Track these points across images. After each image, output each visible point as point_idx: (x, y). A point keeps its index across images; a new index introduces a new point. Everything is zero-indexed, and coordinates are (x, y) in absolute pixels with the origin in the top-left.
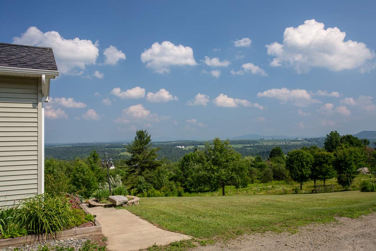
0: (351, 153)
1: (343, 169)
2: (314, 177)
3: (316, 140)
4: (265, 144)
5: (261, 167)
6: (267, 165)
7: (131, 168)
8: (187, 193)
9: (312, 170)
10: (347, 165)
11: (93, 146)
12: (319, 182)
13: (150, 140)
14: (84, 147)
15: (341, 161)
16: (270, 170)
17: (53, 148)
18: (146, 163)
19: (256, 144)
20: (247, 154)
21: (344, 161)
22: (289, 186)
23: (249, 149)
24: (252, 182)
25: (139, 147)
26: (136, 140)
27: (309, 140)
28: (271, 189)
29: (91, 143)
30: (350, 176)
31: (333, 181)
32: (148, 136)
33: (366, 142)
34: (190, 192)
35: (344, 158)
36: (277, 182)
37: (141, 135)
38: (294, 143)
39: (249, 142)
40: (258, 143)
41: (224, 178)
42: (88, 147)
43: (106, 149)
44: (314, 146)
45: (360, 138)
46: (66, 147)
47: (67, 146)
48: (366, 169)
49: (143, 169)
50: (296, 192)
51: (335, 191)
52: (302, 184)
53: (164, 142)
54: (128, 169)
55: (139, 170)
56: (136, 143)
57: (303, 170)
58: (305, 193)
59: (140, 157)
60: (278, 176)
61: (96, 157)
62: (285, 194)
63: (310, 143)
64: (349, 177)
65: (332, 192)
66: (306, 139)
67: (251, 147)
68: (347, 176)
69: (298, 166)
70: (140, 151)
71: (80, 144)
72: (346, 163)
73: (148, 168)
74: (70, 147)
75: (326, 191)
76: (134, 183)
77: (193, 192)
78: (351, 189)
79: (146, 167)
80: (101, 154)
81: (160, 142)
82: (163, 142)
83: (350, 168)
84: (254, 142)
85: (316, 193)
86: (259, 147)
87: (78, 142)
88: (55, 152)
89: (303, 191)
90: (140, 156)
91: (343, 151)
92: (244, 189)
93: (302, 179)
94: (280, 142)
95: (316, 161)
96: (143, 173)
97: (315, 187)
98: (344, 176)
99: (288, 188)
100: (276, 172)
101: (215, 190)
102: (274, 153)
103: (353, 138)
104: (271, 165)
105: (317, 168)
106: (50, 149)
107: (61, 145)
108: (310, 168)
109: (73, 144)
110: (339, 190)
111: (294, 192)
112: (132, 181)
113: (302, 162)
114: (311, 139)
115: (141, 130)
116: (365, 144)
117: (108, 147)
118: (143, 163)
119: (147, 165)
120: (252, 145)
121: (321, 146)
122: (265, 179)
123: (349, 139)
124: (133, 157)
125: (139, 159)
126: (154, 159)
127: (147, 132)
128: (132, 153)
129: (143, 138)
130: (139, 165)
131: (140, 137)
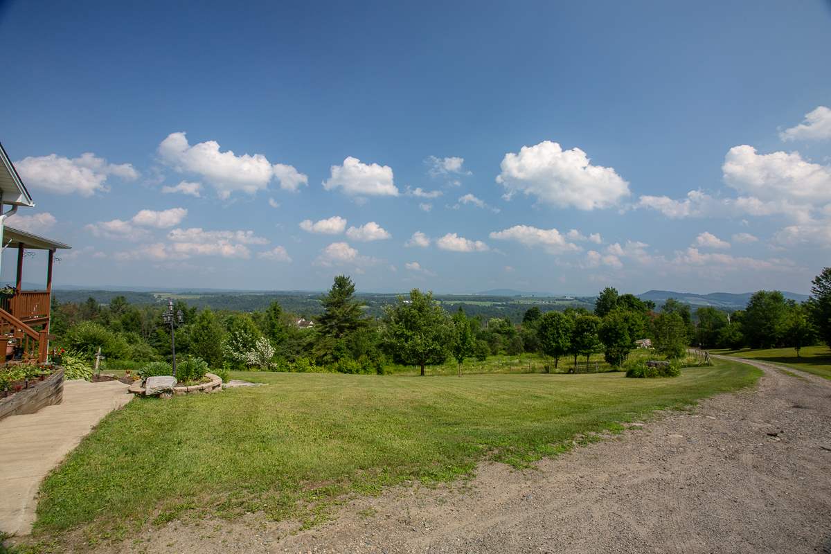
0: (626, 320)
1: (613, 341)
2: (573, 351)
3: (589, 299)
4: (522, 302)
5: (509, 334)
6: (517, 331)
7: (326, 327)
8: (401, 367)
9: (572, 341)
10: (619, 336)
12: (581, 358)
13: (353, 291)
14: (280, 296)
15: (610, 330)
16: (521, 339)
18: (346, 321)
19: (509, 302)
20: (496, 315)
21: (614, 329)
22: (543, 361)
23: (499, 308)
24: (494, 354)
25: (336, 299)
26: (334, 289)
27: (580, 300)
28: (517, 366)
29: (289, 292)
30: (622, 350)
31: (598, 358)
32: (352, 284)
33: (651, 305)
34: (405, 364)
35: (615, 326)
36: (528, 354)
37: (341, 283)
38: (561, 302)
39: (500, 299)
40: (513, 300)
41: (420, 349)
42: (284, 296)
43: (308, 300)
44: (580, 308)
45: (642, 300)
47: (258, 294)
48: (648, 341)
49: (341, 329)
50: (547, 370)
51: (600, 372)
52: (557, 360)
53: (387, 295)
54: (320, 328)
55: (335, 331)
56: (333, 294)
57: (560, 341)
58: (559, 373)
59: (338, 312)
60: (529, 347)
61: (278, 311)
62: (532, 373)
63: (582, 303)
64: (621, 353)
65: (595, 373)
66: (576, 298)
67: (503, 305)
68: (618, 351)
69: (553, 334)
70: (338, 304)
72: (617, 333)
73: (349, 328)
74: (262, 296)
75: (588, 371)
76: (328, 349)
77: (409, 364)
78: (621, 369)
79: (345, 327)
80: (302, 307)
81: (381, 295)
82: (384, 295)
83: (623, 340)
84: (507, 299)
85: (573, 373)
86: (514, 306)
87: (273, 290)
89: (557, 370)
91: (614, 316)
92: (480, 363)
93: (557, 352)
94: (543, 300)
95: (577, 328)
96: (341, 335)
97: (575, 363)
98: (614, 351)
99: (538, 363)
100: (528, 341)
101: (438, 364)
102: (530, 316)
103: (634, 299)
104: (523, 331)
105: (578, 339)
106: (235, 297)
108: (570, 337)
109: (266, 292)
110: (606, 370)
111: (544, 370)
112: (325, 346)
113: (557, 329)
114: (584, 298)
115: (342, 277)
116: (649, 308)
117: (311, 298)
118: (342, 322)
119: (348, 324)
120: (504, 303)
121: (592, 308)
122: (512, 351)
123: (629, 301)
124: (329, 313)
125: (337, 316)
126: (357, 316)
127: (350, 279)
128: (327, 306)
129: (344, 286)
130: (336, 324)
131: (340, 286)
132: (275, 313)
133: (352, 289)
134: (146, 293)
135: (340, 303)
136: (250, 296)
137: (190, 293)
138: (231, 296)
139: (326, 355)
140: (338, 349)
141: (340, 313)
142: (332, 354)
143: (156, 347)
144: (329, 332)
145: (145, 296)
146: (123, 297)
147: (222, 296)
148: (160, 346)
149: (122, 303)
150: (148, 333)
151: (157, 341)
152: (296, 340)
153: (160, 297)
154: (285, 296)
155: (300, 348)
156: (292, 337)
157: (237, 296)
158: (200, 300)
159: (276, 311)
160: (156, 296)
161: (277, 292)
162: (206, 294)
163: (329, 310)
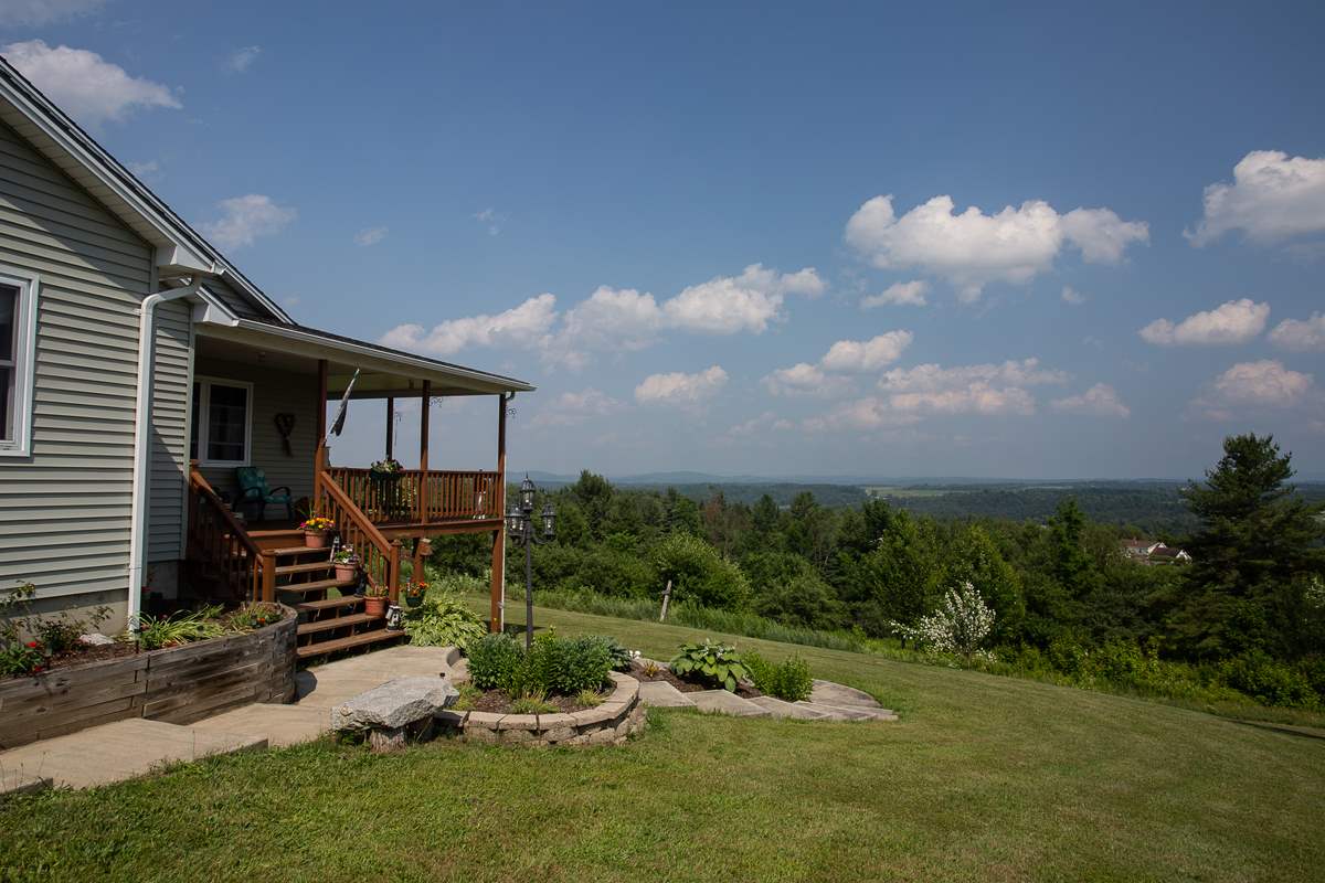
7: (1207, 567)
11: (1139, 492)
13: (1286, 474)
17: (1021, 492)
18: (1266, 552)
25: (1232, 496)
26: (1224, 469)
29: (1132, 483)
32: (1280, 455)
37: (1246, 453)
46: (1056, 492)
49: (1251, 575)
55: (1232, 578)
56: (1222, 480)
59: (1235, 528)
61: (1077, 522)
70: (1238, 510)
71: (1096, 482)
73: (1274, 571)
76: (1212, 622)
79: (1261, 568)
80: (1163, 516)
87: (1092, 478)
88: (1025, 503)
90: (1242, 526)
96: (1250, 588)
106: (1011, 494)
107: (1043, 484)
109: (1075, 484)
112: (1203, 612)
115: (1248, 436)
118: (1254, 555)
119: (1271, 562)
124: (1213, 530)
125: (1235, 538)
126: (1300, 541)
127: (1272, 445)
128: (1206, 515)
129: (1256, 463)
130: (1236, 560)
131: (1242, 461)
132: (1069, 528)
133: (1282, 469)
134: (853, 487)
135: (1243, 505)
136: (1043, 491)
137: (925, 487)
138: (1002, 492)
139: (1204, 635)
140: (1244, 625)
141: (1245, 530)
142: (1222, 634)
143: (834, 585)
144: (1215, 579)
145: (851, 492)
146: (809, 494)
147: (986, 491)
148: (844, 583)
149: (808, 503)
150: (824, 559)
151: (838, 574)
152: (1125, 591)
153: (874, 493)
154: (1121, 492)
155: (1130, 613)
156: (1116, 584)
157: (1015, 491)
158: (943, 499)
159: (1073, 522)
160: (868, 492)
161: (1103, 483)
162: (953, 487)
163: (1210, 524)
